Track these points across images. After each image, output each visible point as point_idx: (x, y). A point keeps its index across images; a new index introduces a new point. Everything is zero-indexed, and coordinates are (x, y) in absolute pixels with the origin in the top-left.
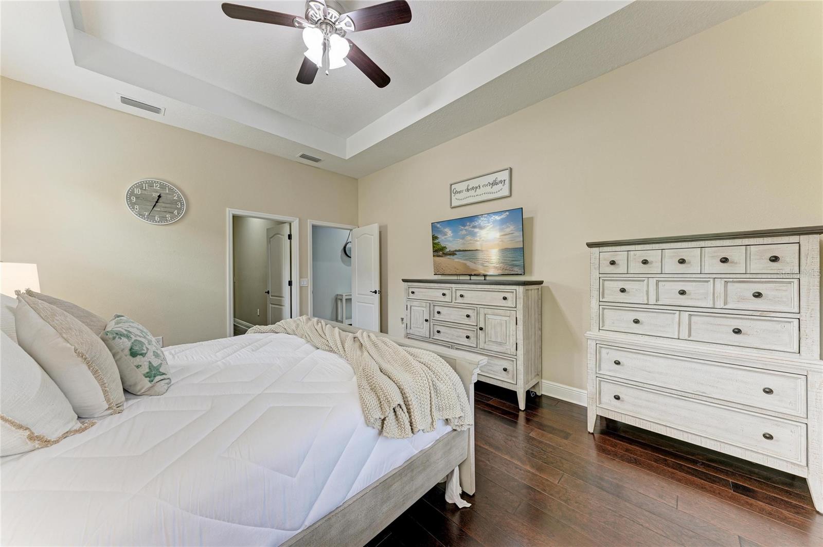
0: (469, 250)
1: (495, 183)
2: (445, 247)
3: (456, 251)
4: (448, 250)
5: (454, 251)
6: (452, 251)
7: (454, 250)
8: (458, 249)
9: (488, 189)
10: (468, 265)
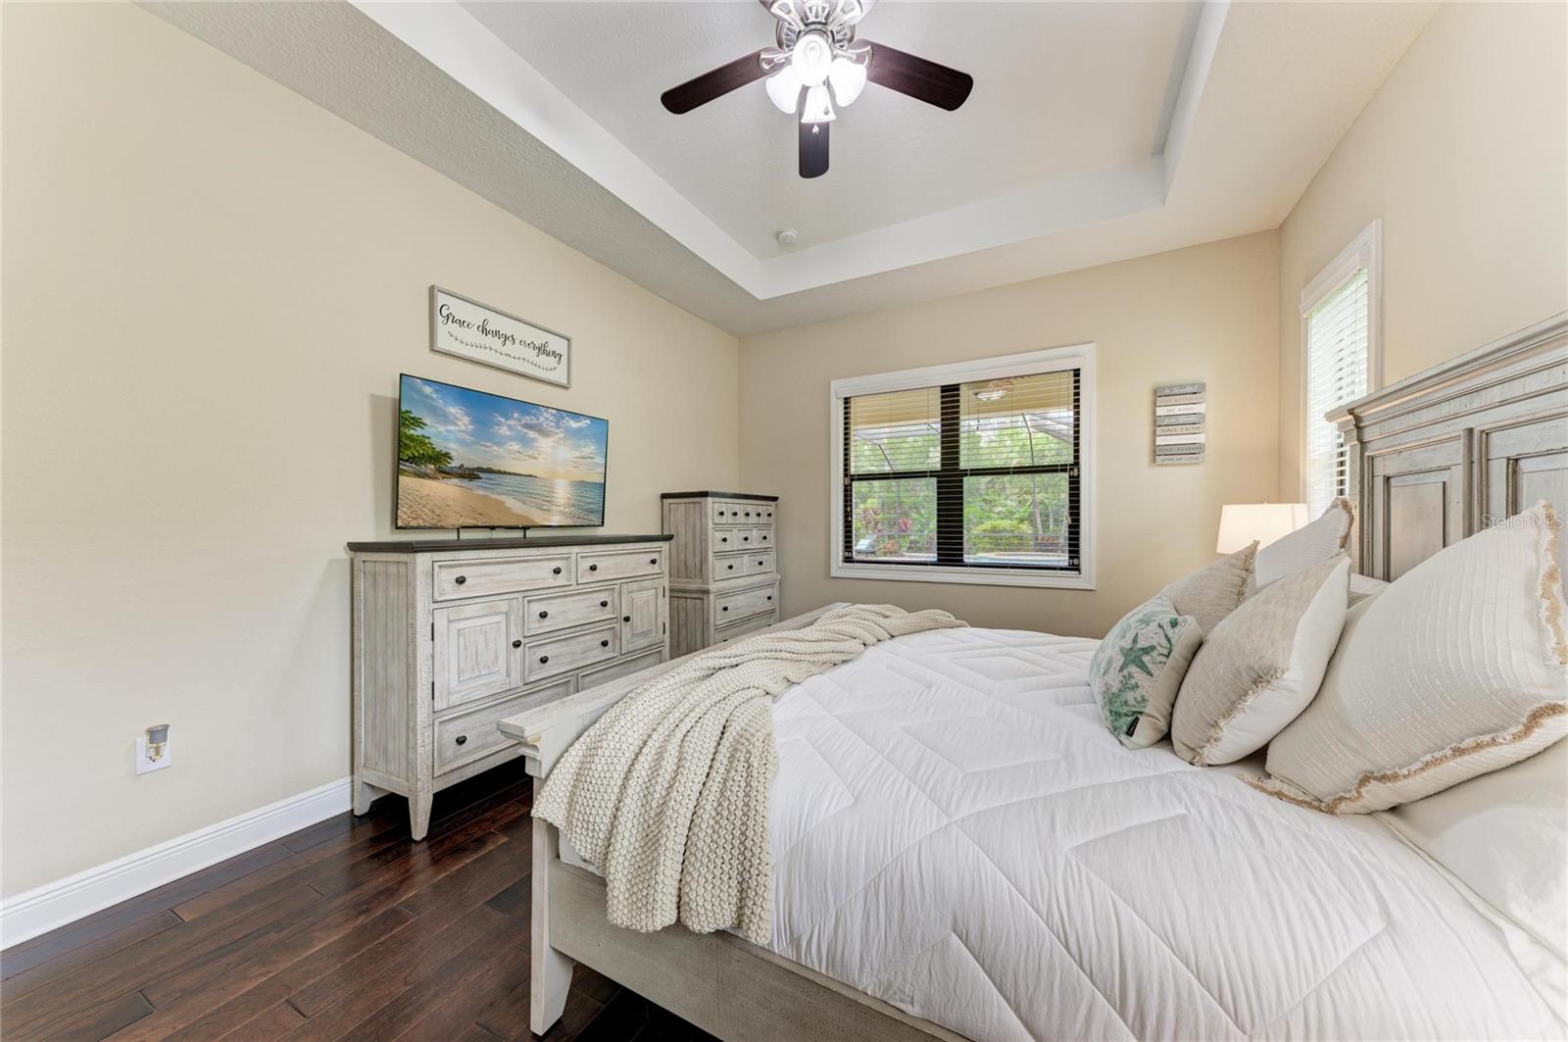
0: (515, 474)
1: (542, 350)
2: (447, 456)
3: (480, 469)
4: (454, 464)
5: (473, 469)
6: (466, 469)
7: (475, 466)
8: (485, 467)
9: (532, 354)
10: (507, 505)
